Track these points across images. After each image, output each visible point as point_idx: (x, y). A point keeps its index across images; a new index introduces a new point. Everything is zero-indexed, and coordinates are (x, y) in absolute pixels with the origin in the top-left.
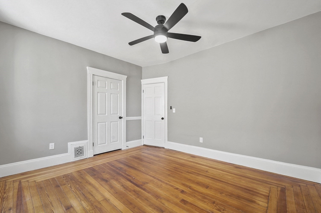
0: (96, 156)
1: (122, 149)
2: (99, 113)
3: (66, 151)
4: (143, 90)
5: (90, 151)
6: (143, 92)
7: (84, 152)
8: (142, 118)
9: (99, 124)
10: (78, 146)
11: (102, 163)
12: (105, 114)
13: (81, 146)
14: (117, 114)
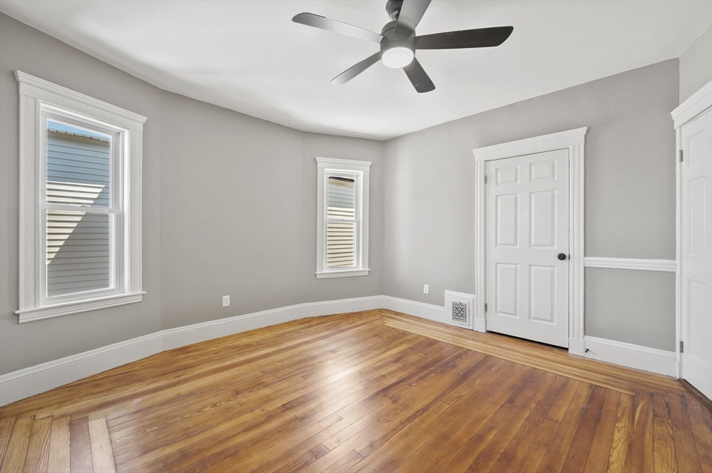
0: (490, 335)
1: (570, 351)
2: (499, 243)
3: (440, 302)
4: (681, 152)
5: (479, 318)
6: (682, 159)
7: (467, 316)
8: (678, 267)
9: (499, 266)
10: (457, 301)
11: (457, 344)
12: (516, 244)
13: (462, 302)
14: (552, 245)
